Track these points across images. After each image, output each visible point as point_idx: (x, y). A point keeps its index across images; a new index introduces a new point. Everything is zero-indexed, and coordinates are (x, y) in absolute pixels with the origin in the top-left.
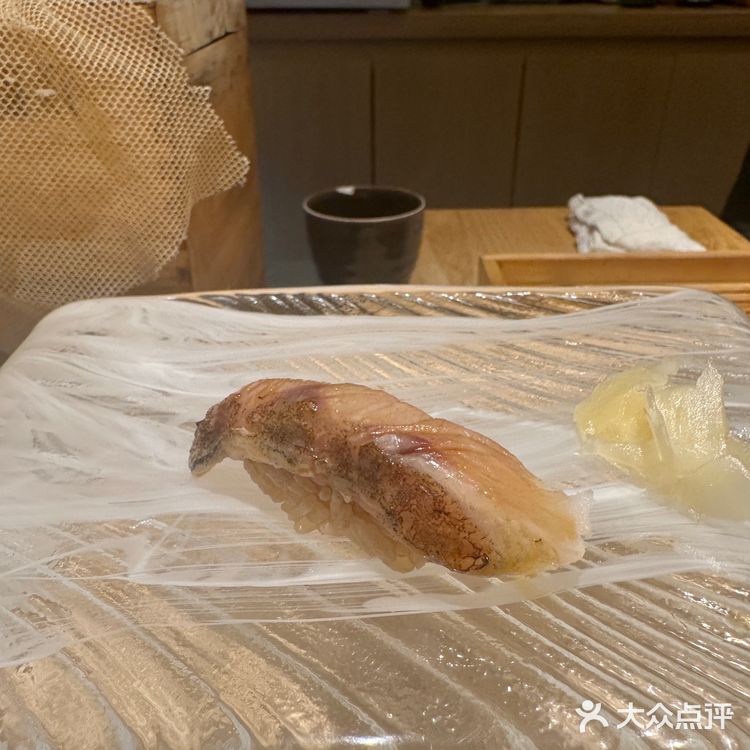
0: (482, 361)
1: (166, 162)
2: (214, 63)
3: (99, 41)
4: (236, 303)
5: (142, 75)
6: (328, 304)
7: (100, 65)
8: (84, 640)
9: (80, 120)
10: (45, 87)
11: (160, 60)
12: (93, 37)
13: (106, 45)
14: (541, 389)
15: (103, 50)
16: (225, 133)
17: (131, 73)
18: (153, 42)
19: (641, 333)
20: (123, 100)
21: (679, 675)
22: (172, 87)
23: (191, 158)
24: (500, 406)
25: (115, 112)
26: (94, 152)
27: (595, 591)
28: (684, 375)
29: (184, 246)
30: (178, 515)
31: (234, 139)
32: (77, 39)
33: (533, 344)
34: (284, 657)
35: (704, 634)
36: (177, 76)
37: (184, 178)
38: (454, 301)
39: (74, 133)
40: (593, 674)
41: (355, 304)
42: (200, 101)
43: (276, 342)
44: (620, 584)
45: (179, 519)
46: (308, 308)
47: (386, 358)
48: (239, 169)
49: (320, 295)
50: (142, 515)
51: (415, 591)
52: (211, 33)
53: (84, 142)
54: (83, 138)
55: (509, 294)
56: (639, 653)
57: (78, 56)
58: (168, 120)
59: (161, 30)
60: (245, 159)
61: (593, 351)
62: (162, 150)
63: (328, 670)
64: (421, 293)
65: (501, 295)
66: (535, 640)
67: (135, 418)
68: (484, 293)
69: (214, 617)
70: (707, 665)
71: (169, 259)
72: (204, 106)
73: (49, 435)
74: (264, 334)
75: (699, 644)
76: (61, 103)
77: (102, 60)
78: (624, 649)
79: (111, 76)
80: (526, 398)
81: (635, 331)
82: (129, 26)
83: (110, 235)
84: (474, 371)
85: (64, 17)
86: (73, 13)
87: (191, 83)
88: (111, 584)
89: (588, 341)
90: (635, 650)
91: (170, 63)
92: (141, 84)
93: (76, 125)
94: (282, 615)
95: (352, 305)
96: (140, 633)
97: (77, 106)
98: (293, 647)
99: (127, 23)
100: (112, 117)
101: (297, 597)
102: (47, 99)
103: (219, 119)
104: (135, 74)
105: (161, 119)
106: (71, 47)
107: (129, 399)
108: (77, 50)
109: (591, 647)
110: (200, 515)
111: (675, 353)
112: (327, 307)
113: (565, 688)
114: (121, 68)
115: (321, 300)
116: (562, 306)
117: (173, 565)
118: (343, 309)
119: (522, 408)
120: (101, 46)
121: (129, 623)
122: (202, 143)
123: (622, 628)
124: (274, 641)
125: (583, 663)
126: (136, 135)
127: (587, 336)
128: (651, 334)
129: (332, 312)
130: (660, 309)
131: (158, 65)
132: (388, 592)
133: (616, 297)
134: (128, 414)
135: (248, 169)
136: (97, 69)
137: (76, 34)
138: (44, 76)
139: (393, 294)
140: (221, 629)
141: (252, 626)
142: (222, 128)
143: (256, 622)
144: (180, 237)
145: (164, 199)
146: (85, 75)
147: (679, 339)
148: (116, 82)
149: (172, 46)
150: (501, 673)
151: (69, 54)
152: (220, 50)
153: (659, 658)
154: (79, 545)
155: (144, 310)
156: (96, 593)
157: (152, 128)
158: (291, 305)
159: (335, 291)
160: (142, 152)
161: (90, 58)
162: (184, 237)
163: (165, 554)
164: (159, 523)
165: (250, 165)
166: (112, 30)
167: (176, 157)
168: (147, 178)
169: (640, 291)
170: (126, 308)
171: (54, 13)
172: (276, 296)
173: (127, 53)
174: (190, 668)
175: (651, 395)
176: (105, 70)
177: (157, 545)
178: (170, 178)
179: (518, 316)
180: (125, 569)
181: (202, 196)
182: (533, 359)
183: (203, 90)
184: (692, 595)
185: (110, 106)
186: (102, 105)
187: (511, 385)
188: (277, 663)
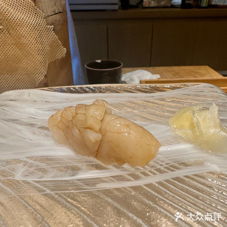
0: (139, 106)
1: (39, 49)
2: (56, 21)
3: (17, 11)
4: (59, 90)
5: (31, 22)
9: (12, 36)
10: (0, 25)
11: (37, 17)
12: (15, 10)
13: (19, 12)
14: (158, 114)
15: (18, 14)
16: (58, 40)
17: (27, 21)
18: (35, 11)
19: (190, 97)
20: (25, 30)
21: (207, 208)
22: (41, 25)
23: (48, 48)
24: (144, 120)
25: (23, 33)
26: (16, 46)
27: (178, 179)
28: (205, 109)
29: (46, 76)
30: (35, 156)
31: (61, 42)
32: (10, 10)
33: (155, 101)
34: (68, 204)
35: (215, 193)
36: (42, 22)
37: (45, 54)
38: (130, 88)
39: (10, 40)
40: (177, 208)
42: (50, 30)
43: (72, 102)
44: (186, 177)
46: (83, 91)
48: (63, 52)
49: (87, 87)
50: (22, 157)
51: (115, 180)
52: (55, 11)
53: (13, 43)
55: (148, 86)
56: (193, 200)
58: (40, 36)
59: (37, 8)
60: (65, 49)
61: (175, 102)
62: (38, 45)
63: (83, 209)
64: (119, 86)
65: (145, 86)
66: (156, 197)
67: (23, 126)
68: (140, 86)
69: (44, 191)
70: (217, 204)
71: (41, 80)
72: (51, 32)
74: (68, 99)
75: (214, 196)
76: (5, 30)
77: (18, 17)
78: (188, 199)
79: (21, 22)
80: (153, 117)
81: (188, 96)
82: (27, 6)
83: (22, 73)
84: (136, 109)
85: (6, 3)
86: (9, 3)
87: (48, 24)
88: (9, 180)
89: (173, 99)
90: (191, 199)
91: (40, 18)
92: (31, 24)
93: (10, 37)
94: (69, 190)
95: (97, 90)
96: (18, 197)
97: (10, 32)
99: (26, 6)
100: (22, 35)
101: (73, 183)
102: (1, 29)
103: (56, 36)
104: (29, 21)
105: (38, 36)
106: (8, 12)
107: (22, 120)
108: (10, 13)
109: (176, 199)
110: (42, 157)
111: (202, 102)
112: (89, 91)
113: (168, 213)
114: (24, 19)
115: (87, 89)
116: (165, 89)
117: (31, 173)
118: (94, 91)
119: (152, 120)
121: (14, 194)
122: (51, 43)
123: (187, 192)
124: (65, 199)
125: (174, 204)
126: (29, 41)
127: (173, 98)
128: (194, 97)
129: (91, 92)
130: (196, 89)
131: (36, 19)
132: (105, 181)
133: (182, 86)
134: (21, 125)
135: (66, 52)
136: (16, 20)
137: (10, 9)
139: (111, 87)
140: (46, 195)
141: (56, 194)
142: (57, 39)
143: (59, 192)
144: (44, 73)
145: (39, 61)
146: (12, 21)
147: (202, 98)
148: (23, 24)
149: (41, 13)
151: (7, 15)
152: (58, 17)
153: (200, 202)
155: (29, 93)
156: (4, 183)
157: (35, 38)
158: (77, 90)
159: (92, 86)
160: (31, 46)
161: (14, 16)
162: (46, 73)
163: (29, 170)
164: (28, 159)
165: (66, 51)
166: (22, 8)
167: (42, 48)
168: (33, 54)
169: (190, 84)
170: (23, 92)
171: (3, 2)
172: (72, 88)
173: (26, 15)
174: (34, 209)
175: (194, 113)
176: (19, 20)
177: (26, 167)
178: (41, 54)
179: (151, 92)
180: (14, 175)
181: (51, 60)
182: (156, 105)
183: (51, 27)
184: (211, 180)
185: (21, 31)
186: (18, 31)
187: (148, 113)
188: (65, 207)
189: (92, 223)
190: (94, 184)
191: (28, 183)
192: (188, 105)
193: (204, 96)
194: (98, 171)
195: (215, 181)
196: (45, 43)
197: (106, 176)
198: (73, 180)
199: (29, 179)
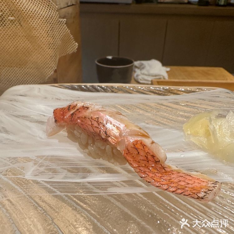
0: (152, 109)
1: (50, 43)
2: (68, 14)
4: (70, 87)
5: (44, 14)
6: (101, 89)
7: (30, 10)
8: (7, 198)
9: (23, 28)
10: (11, 16)
11: (50, 9)
13: (32, 4)
14: (171, 119)
16: (70, 35)
17: (40, 13)
18: (48, 3)
19: (205, 102)
20: (37, 22)
22: (53, 18)
23: (59, 42)
24: (157, 124)
25: (34, 25)
26: (27, 39)
28: (220, 116)
29: (56, 71)
30: (45, 156)
31: (73, 37)
33: (169, 104)
34: (78, 207)
35: (228, 204)
36: (55, 15)
37: (56, 49)
38: (143, 89)
39: (21, 32)
41: (110, 89)
42: (63, 23)
43: (83, 100)
45: (45, 157)
46: (94, 90)
47: (119, 106)
48: (74, 47)
49: (98, 86)
50: (32, 156)
51: (126, 185)
52: (67, 4)
53: (23, 35)
54: (23, 34)
55: (161, 88)
57: (22, 6)
58: (52, 29)
60: (77, 44)
61: (189, 107)
62: (49, 39)
63: (94, 213)
64: (132, 86)
65: (159, 88)
66: (168, 204)
67: (33, 123)
68: (153, 87)
69: (54, 192)
71: (50, 75)
72: (64, 25)
73: (3, 128)
74: (79, 98)
76: (17, 22)
77: (30, 8)
79: (33, 14)
80: (166, 121)
81: (203, 101)
83: (31, 66)
84: (149, 112)
87: (60, 17)
88: (19, 179)
89: (188, 104)
91: (53, 11)
92: (43, 17)
93: (21, 29)
94: (78, 192)
95: (109, 89)
96: (27, 197)
97: (22, 23)
98: (82, 204)
100: (33, 27)
101: (84, 186)
102: (12, 20)
103: (69, 30)
104: (41, 13)
105: (49, 29)
106: (20, 3)
107: (31, 117)
108: (22, 5)
109: (188, 208)
110: (52, 156)
111: (217, 109)
112: (101, 90)
114: (37, 11)
115: (99, 88)
116: (179, 92)
117: (41, 173)
118: (106, 91)
119: (165, 125)
120: (30, 4)
121: (24, 193)
122: (63, 37)
124: (75, 202)
126: (41, 33)
127: (187, 102)
128: (209, 102)
129: (102, 92)
130: (212, 94)
131: (49, 11)
132: (116, 185)
133: (197, 90)
134: (31, 122)
136: (29, 11)
138: (11, 13)
139: (123, 86)
140: (56, 196)
141: (66, 196)
142: (70, 33)
143: (69, 194)
144: (54, 68)
145: (50, 55)
146: (24, 13)
147: (218, 104)
148: (35, 16)
149: (54, 5)
150: (156, 216)
151: (19, 6)
152: (70, 10)
153: (212, 213)
154: (9, 165)
155: (40, 89)
156: (13, 182)
157: (46, 32)
158: (89, 89)
159: (104, 85)
160: (43, 39)
161: (27, 7)
162: (56, 68)
163: (39, 169)
165: (78, 46)
167: (54, 42)
168: (44, 48)
169: (205, 88)
170: (34, 88)
172: (84, 86)
173: (39, 7)
174: (44, 210)
175: (210, 120)
176: (31, 12)
177: (36, 166)
178: (52, 48)
179: (164, 95)
180: (24, 174)
181: (62, 55)
182: (169, 109)
183: (63, 20)
184: (224, 190)
185: (33, 23)
186: (30, 23)
187: (161, 117)
188: (76, 209)
189: (102, 228)
190: (105, 189)
191: (37, 183)
192: (203, 110)
193: (220, 101)
194: (109, 175)
195: (228, 192)
196: (56, 37)
197: (117, 180)
198: (83, 183)
199: (39, 179)
